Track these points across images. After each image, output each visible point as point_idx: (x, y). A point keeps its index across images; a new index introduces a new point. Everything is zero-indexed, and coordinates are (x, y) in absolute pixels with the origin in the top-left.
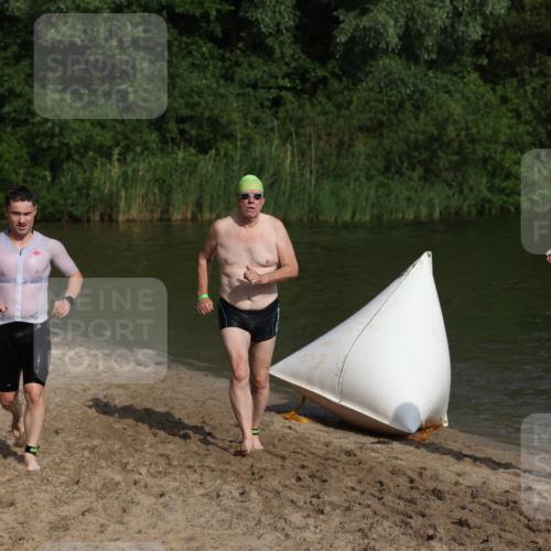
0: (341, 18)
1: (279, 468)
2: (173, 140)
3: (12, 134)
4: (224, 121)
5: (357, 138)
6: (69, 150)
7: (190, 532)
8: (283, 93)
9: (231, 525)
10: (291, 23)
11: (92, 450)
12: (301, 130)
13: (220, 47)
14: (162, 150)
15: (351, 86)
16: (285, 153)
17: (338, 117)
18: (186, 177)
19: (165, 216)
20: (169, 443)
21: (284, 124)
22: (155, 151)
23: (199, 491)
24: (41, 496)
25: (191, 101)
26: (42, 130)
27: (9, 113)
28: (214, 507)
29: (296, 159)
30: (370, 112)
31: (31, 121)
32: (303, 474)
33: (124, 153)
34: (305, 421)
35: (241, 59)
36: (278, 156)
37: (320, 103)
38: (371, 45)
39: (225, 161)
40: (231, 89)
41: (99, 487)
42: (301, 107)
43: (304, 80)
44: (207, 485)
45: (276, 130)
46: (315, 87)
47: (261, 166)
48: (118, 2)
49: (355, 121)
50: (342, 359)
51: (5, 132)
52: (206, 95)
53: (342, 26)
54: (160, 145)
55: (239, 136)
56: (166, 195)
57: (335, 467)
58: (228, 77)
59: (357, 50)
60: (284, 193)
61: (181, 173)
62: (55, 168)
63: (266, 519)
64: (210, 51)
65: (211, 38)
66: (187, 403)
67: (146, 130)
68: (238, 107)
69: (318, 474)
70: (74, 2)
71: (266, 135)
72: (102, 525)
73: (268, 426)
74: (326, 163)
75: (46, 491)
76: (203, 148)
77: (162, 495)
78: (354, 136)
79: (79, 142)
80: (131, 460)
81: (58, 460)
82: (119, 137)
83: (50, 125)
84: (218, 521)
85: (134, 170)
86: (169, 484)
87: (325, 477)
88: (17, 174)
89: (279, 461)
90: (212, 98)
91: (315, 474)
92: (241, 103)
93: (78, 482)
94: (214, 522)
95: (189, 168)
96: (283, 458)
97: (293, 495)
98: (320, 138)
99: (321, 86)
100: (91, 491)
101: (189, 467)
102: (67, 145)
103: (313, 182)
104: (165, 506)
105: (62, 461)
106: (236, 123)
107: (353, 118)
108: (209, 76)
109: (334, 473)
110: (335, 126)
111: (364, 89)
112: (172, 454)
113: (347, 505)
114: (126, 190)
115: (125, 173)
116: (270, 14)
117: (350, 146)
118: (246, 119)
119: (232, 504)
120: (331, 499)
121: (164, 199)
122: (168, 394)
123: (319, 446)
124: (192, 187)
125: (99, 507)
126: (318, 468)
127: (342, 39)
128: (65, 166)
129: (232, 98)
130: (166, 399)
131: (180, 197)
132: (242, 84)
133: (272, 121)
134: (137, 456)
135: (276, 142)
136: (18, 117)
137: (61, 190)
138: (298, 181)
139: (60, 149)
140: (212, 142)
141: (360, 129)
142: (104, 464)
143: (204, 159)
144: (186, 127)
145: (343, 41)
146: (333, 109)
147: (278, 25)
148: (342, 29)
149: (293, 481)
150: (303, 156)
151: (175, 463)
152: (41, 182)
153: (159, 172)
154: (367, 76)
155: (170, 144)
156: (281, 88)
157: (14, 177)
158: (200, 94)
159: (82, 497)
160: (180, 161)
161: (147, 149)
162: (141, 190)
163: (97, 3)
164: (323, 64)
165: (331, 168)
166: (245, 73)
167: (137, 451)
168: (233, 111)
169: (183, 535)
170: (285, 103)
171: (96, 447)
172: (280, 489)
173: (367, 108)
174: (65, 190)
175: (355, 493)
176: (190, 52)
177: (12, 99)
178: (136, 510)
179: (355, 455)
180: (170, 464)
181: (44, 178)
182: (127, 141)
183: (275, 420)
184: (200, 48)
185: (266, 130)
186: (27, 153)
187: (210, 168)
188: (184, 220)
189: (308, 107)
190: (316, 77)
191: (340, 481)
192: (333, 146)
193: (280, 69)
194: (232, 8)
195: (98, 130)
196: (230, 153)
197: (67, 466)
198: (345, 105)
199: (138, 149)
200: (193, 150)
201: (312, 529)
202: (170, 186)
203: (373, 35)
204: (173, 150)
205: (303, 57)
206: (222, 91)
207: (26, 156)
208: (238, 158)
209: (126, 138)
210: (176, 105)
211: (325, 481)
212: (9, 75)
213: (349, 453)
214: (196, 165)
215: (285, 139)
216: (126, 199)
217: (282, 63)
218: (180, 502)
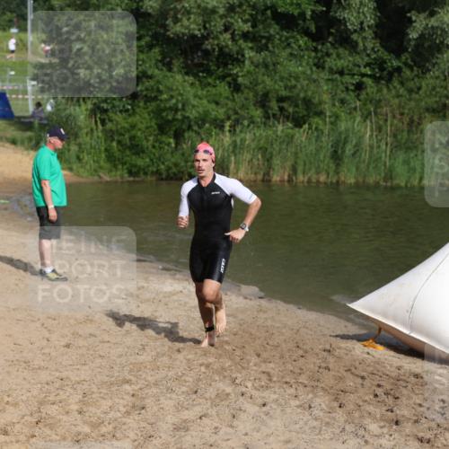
0: (414, 18)
1: (359, 386)
2: (274, 115)
3: (144, 108)
4: (316, 101)
5: (425, 117)
6: (190, 122)
7: (287, 436)
8: (365, 79)
9: (320, 431)
10: (372, 22)
11: (207, 366)
12: (379, 110)
13: (313, 41)
14: (265, 124)
15: (421, 75)
16: (366, 128)
17: (410, 100)
18: (284, 147)
19: (266, 177)
20: (270, 362)
21: (365, 104)
22: (260, 124)
23: (295, 403)
24: (166, 402)
25: (289, 84)
26: (168, 105)
27: (141, 91)
28: (307, 416)
29: (375, 133)
30: (436, 96)
31: (159, 98)
32: (379, 391)
33: (234, 126)
34: (381, 348)
35: (331, 51)
36: (359, 131)
37: (395, 87)
38: (438, 41)
39: (316, 134)
40: (322, 75)
41: (213, 397)
42: (380, 91)
43: (382, 69)
44: (301, 398)
45: (358, 109)
46: (391, 75)
47: (345, 138)
48: (231, 2)
49: (423, 103)
50: (412, 299)
51: (139, 107)
52: (301, 80)
53: (414, 24)
54: (263, 120)
55: (328, 114)
56: (268, 161)
57: (406, 387)
58: (319, 66)
59: (426, 45)
60: (364, 161)
61: (280, 143)
62: (178, 136)
63: (349, 428)
64: (306, 43)
65: (307, 33)
66: (284, 331)
67: (252, 107)
68: (327, 90)
69: (392, 392)
70: (196, 2)
71: (350, 113)
72: (216, 428)
73: (350, 351)
74: (399, 137)
75: (170, 399)
76: (298, 123)
77: (264, 405)
78: (423, 116)
79: (197, 115)
80: (239, 375)
81: (180, 374)
82: (231, 112)
83: (174, 101)
84: (310, 428)
85: (241, 140)
86: (270, 396)
87: (397, 395)
88: (148, 141)
89: (359, 381)
90: (306, 82)
91: (390, 391)
92: (330, 86)
93: (196, 392)
94: (307, 428)
95: (286, 139)
96: (363, 378)
97: (371, 409)
98: (394, 117)
99: (396, 74)
100: (207, 399)
101: (286, 383)
102: (188, 117)
103: (388, 153)
104: (267, 414)
105: (184, 374)
106: (326, 103)
107: (422, 100)
108: (304, 64)
109: (405, 392)
110: (408, 107)
111: (432, 77)
112: (272, 372)
113: (415, 418)
114: (235, 155)
115: (235, 142)
116: (355, 15)
117: (419, 124)
118: (334, 99)
119: (321, 414)
120: (402, 413)
121: (266, 163)
122: (269, 323)
123: (392, 369)
124: (289, 154)
125: (214, 413)
126: (391, 387)
127: (414, 35)
128: (186, 135)
129: (322, 83)
130: (267, 327)
131: (278, 162)
132: (331, 71)
133: (355, 102)
134: (244, 372)
135: (358, 119)
136: (149, 95)
137: (183, 154)
138: (375, 151)
139: (183, 121)
140: (306, 118)
141: (427, 110)
142: (217, 378)
143: (299, 132)
144: (285, 105)
145: (415, 37)
146: (405, 93)
147: (362, 23)
148: (415, 27)
149: (372, 397)
150: (380, 132)
151: (275, 379)
152: (166, 147)
153: (262, 142)
154: (434, 67)
155: (272, 119)
156: (363, 75)
157: (144, 143)
158: (297, 78)
159: (200, 404)
160: (279, 133)
161: (253, 122)
162: (247, 156)
163: (215, 3)
164: (398, 56)
165: (403, 141)
166: (334, 63)
167: (243, 368)
168: (323, 93)
169: (282, 438)
170: (366, 87)
171: (211, 364)
172: (361, 404)
173: (434, 93)
174: (186, 155)
175: (422, 409)
176: (289, 44)
177: (144, 80)
178: (243, 416)
179: (422, 378)
180: (270, 380)
181: (169, 144)
182: (236, 116)
183: (356, 347)
184: (298, 41)
185: (350, 109)
186: (156, 124)
187: (303, 139)
188: (282, 181)
189: (385, 91)
190: (392, 67)
191: (409, 398)
192: (405, 123)
193: (363, 59)
194: (324, 9)
195: (213, 106)
196: (321, 127)
197: (187, 379)
198: (416, 90)
199: (246, 123)
200: (290, 125)
201: (387, 436)
202: (271, 153)
203: (439, 33)
204: (274, 123)
205: (381, 49)
206: (315, 76)
207: (156, 127)
208: (326, 132)
209: (236, 113)
210: (277, 87)
211: (398, 398)
212: (143, 61)
213: (417, 376)
214: (292, 137)
215: (366, 117)
216: (235, 163)
217: (365, 54)
218: (278, 411)
